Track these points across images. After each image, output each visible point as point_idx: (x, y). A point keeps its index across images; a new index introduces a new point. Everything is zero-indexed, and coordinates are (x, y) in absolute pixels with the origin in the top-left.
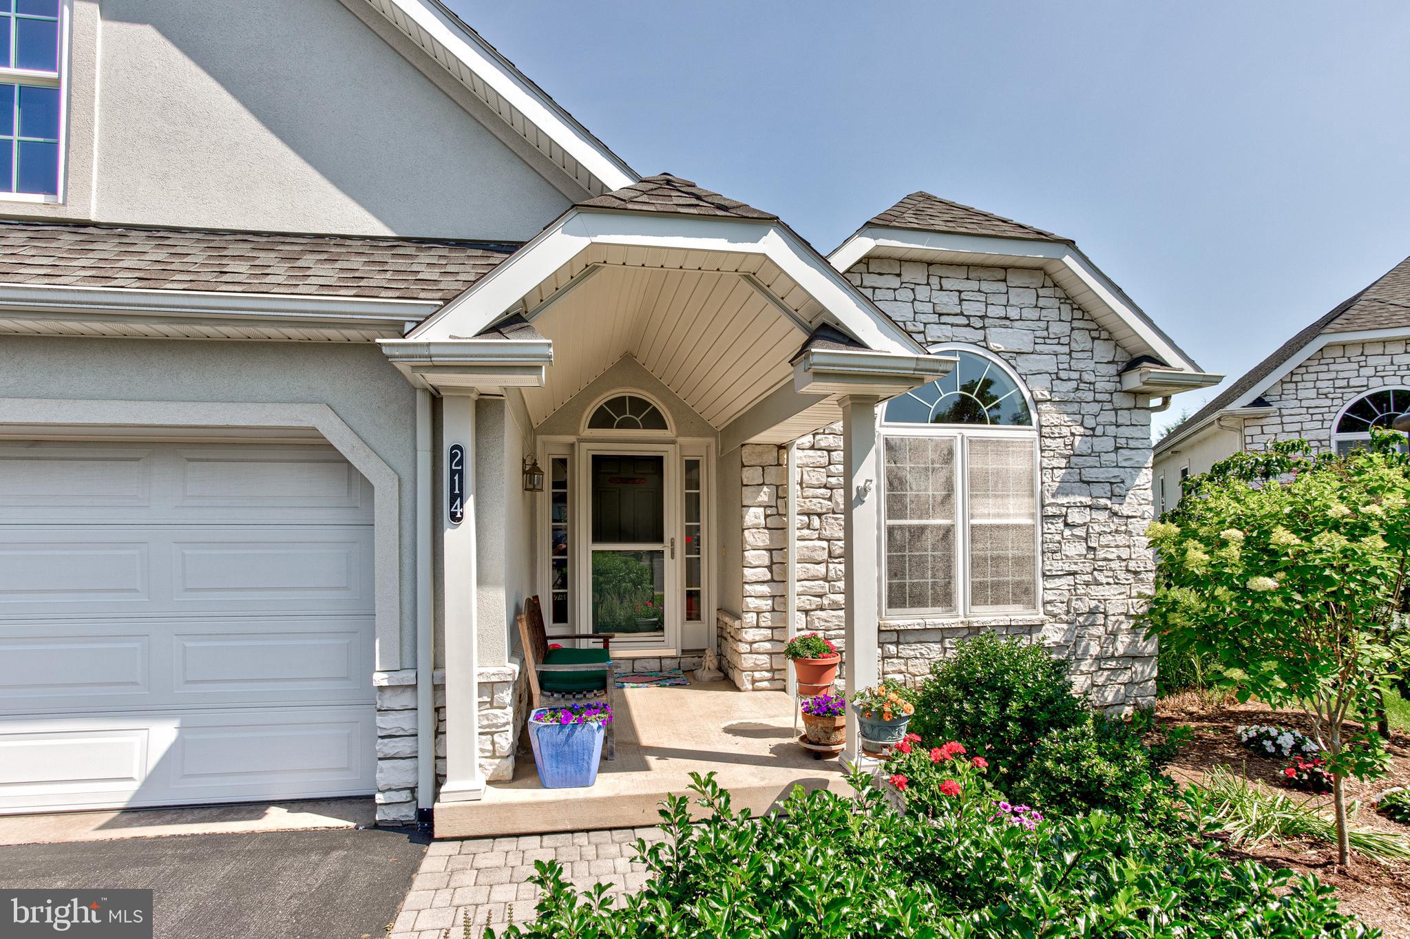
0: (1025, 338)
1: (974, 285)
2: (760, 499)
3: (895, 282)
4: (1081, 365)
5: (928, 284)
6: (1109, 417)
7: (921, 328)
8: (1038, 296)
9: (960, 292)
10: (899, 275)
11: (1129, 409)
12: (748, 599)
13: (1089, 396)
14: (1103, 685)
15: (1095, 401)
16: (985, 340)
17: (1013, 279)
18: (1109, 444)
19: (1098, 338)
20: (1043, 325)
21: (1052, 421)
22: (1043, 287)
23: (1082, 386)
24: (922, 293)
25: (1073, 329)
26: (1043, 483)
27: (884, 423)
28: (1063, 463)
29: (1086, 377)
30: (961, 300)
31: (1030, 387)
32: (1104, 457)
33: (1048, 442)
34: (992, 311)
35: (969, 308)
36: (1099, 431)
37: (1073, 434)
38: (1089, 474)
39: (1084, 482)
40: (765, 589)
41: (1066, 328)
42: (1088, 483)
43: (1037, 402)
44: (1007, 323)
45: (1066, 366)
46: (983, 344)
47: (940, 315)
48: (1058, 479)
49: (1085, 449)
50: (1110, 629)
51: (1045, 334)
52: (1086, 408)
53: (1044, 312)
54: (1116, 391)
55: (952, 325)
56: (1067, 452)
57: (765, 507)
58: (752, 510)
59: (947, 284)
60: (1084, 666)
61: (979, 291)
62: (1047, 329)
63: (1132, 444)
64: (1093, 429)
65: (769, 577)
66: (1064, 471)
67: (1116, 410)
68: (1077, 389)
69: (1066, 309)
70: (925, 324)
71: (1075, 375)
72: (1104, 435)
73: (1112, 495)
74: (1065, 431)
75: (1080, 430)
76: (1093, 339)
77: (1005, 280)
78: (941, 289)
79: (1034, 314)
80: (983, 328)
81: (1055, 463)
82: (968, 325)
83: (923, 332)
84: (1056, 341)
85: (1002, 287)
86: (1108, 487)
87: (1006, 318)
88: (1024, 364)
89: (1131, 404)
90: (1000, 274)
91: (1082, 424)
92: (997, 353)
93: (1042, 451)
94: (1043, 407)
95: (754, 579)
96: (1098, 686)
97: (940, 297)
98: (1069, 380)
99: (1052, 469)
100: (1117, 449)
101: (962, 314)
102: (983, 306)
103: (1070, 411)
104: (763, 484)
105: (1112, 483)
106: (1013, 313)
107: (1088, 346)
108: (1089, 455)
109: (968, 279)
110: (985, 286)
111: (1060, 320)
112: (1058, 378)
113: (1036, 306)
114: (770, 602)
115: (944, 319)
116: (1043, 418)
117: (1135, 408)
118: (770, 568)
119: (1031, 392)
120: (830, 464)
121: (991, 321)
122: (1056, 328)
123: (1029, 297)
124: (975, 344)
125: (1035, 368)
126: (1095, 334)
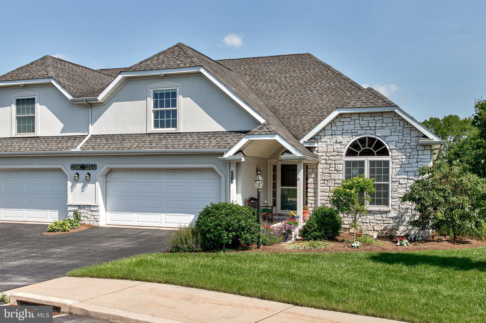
0: (388, 132)
1: (372, 118)
2: (312, 176)
3: (349, 120)
4: (406, 138)
5: (359, 119)
6: (416, 153)
7: (356, 131)
8: (393, 119)
9: (368, 120)
10: (351, 118)
11: (423, 150)
12: (308, 201)
13: (409, 147)
14: (410, 230)
15: (410, 148)
16: (375, 133)
17: (385, 116)
18: (415, 161)
19: (413, 130)
20: (394, 127)
21: (395, 155)
22: (395, 116)
23: (406, 144)
24: (357, 122)
25: (404, 128)
26: (392, 172)
27: (345, 157)
28: (399, 166)
29: (407, 142)
30: (368, 123)
31: (389, 145)
32: (413, 165)
33: (394, 161)
34: (378, 125)
35: (370, 125)
36: (412, 157)
37: (402, 158)
38: (407, 169)
39: (406, 172)
40: (313, 198)
41: (402, 128)
42: (407, 172)
43: (391, 149)
44: (383, 128)
45: (402, 139)
46: (375, 134)
47: (362, 127)
48: (397, 171)
49: (406, 162)
50: (413, 214)
51: (395, 130)
52: (407, 150)
53: (394, 124)
54: (418, 145)
55: (366, 130)
56: (400, 163)
57: (313, 178)
58: (310, 179)
59: (364, 119)
60: (404, 224)
61: (374, 120)
62: (396, 129)
63: (422, 160)
64: (409, 156)
65: (314, 195)
66: (399, 169)
67: (418, 151)
68: (405, 145)
69: (402, 123)
70: (357, 130)
71: (404, 141)
72: (413, 158)
73: (415, 175)
74: (400, 157)
75: (405, 157)
76: (411, 130)
77: (382, 116)
78: (363, 120)
79: (392, 125)
80: (375, 130)
81: (396, 166)
82: (370, 129)
83: (357, 132)
84: (399, 132)
85: (381, 118)
86: (414, 173)
87: (382, 126)
88: (387, 139)
89: (423, 149)
90: (381, 114)
91: (406, 155)
92: (379, 136)
93: (392, 163)
94: (393, 151)
95: (310, 196)
96: (409, 230)
97: (362, 122)
98: (402, 142)
99: (395, 168)
100: (417, 162)
101: (368, 126)
102: (375, 124)
103: (402, 152)
104: (313, 173)
105: (415, 172)
106: (384, 125)
107: (409, 132)
108: (408, 164)
109: (371, 117)
110: (375, 118)
111: (400, 126)
112: (399, 142)
113: (392, 122)
114: (314, 201)
115: (363, 128)
116: (393, 154)
117: (425, 150)
118: (314, 193)
119: (390, 147)
120: (330, 168)
121: (377, 128)
122: (398, 128)
123: (390, 120)
124: (372, 134)
125: (391, 140)
126: (411, 129)
